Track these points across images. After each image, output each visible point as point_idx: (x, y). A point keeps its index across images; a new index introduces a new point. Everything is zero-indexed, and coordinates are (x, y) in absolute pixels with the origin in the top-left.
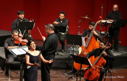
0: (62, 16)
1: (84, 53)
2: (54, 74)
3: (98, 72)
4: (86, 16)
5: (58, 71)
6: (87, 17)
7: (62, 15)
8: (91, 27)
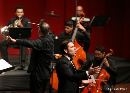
0: (20, 12)
3: (101, 90)
4: (52, 13)
8: (68, 28)
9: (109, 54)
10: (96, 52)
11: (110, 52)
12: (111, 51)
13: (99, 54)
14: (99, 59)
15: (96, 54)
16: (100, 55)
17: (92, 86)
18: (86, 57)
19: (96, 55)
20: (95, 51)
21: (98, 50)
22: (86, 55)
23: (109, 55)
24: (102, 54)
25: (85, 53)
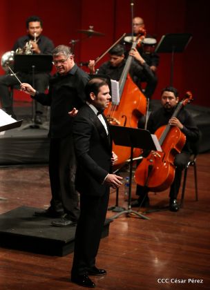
0: (36, 27)
1: (112, 120)
2: (39, 177)
3: (171, 164)
4: (90, 29)
5: (42, 169)
6: (93, 29)
7: (35, 24)
8: (115, 59)
10: (166, 94)
17: (155, 156)
23: (186, 102)
24: (175, 98)
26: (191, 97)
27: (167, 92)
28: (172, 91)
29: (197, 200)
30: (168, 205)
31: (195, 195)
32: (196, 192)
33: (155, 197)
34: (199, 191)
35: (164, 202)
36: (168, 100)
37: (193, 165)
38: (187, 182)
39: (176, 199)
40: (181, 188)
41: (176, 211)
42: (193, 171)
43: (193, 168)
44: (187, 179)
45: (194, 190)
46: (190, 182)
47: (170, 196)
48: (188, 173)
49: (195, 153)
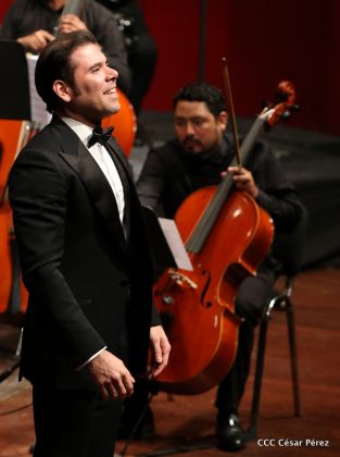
9: (272, 111)
10: (183, 109)
11: (281, 97)
12: (288, 95)
13: (197, 121)
14: (197, 149)
15: (182, 122)
16: (206, 125)
17: (179, 282)
18: (135, 129)
19: (178, 128)
20: (174, 107)
21: (190, 99)
22: (134, 118)
23: (275, 115)
24: (212, 117)
25: (131, 107)
26: (291, 98)
27: (185, 104)
28: (199, 99)
29: (297, 414)
30: (212, 431)
31: (290, 397)
32: (295, 388)
33: (169, 407)
34: (302, 386)
35: (199, 422)
36: (190, 130)
37: (285, 307)
38: (267, 359)
39: (235, 412)
40: (251, 379)
41: (237, 449)
42: (285, 328)
43: (283, 316)
44: (268, 349)
45: (289, 384)
46: (276, 359)
47: (218, 404)
48: (271, 333)
49: (290, 270)
